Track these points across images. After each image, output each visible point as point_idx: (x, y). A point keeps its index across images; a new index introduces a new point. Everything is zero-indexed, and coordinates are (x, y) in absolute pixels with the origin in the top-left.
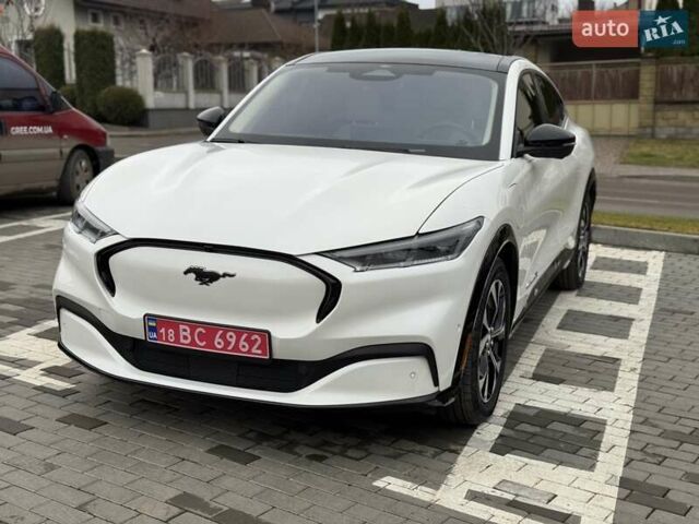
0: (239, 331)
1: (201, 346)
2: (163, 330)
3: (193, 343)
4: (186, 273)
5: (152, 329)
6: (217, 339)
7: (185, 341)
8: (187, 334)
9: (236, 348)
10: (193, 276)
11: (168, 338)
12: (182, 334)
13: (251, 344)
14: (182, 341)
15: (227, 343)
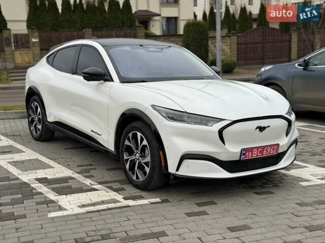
0: (271, 146)
1: (260, 155)
2: (247, 154)
3: (257, 155)
4: (256, 129)
5: (244, 154)
6: (265, 151)
7: (255, 155)
8: (256, 152)
9: (270, 153)
10: (258, 130)
11: (249, 156)
12: (254, 152)
13: (273, 149)
14: (254, 155)
15: (267, 151)
